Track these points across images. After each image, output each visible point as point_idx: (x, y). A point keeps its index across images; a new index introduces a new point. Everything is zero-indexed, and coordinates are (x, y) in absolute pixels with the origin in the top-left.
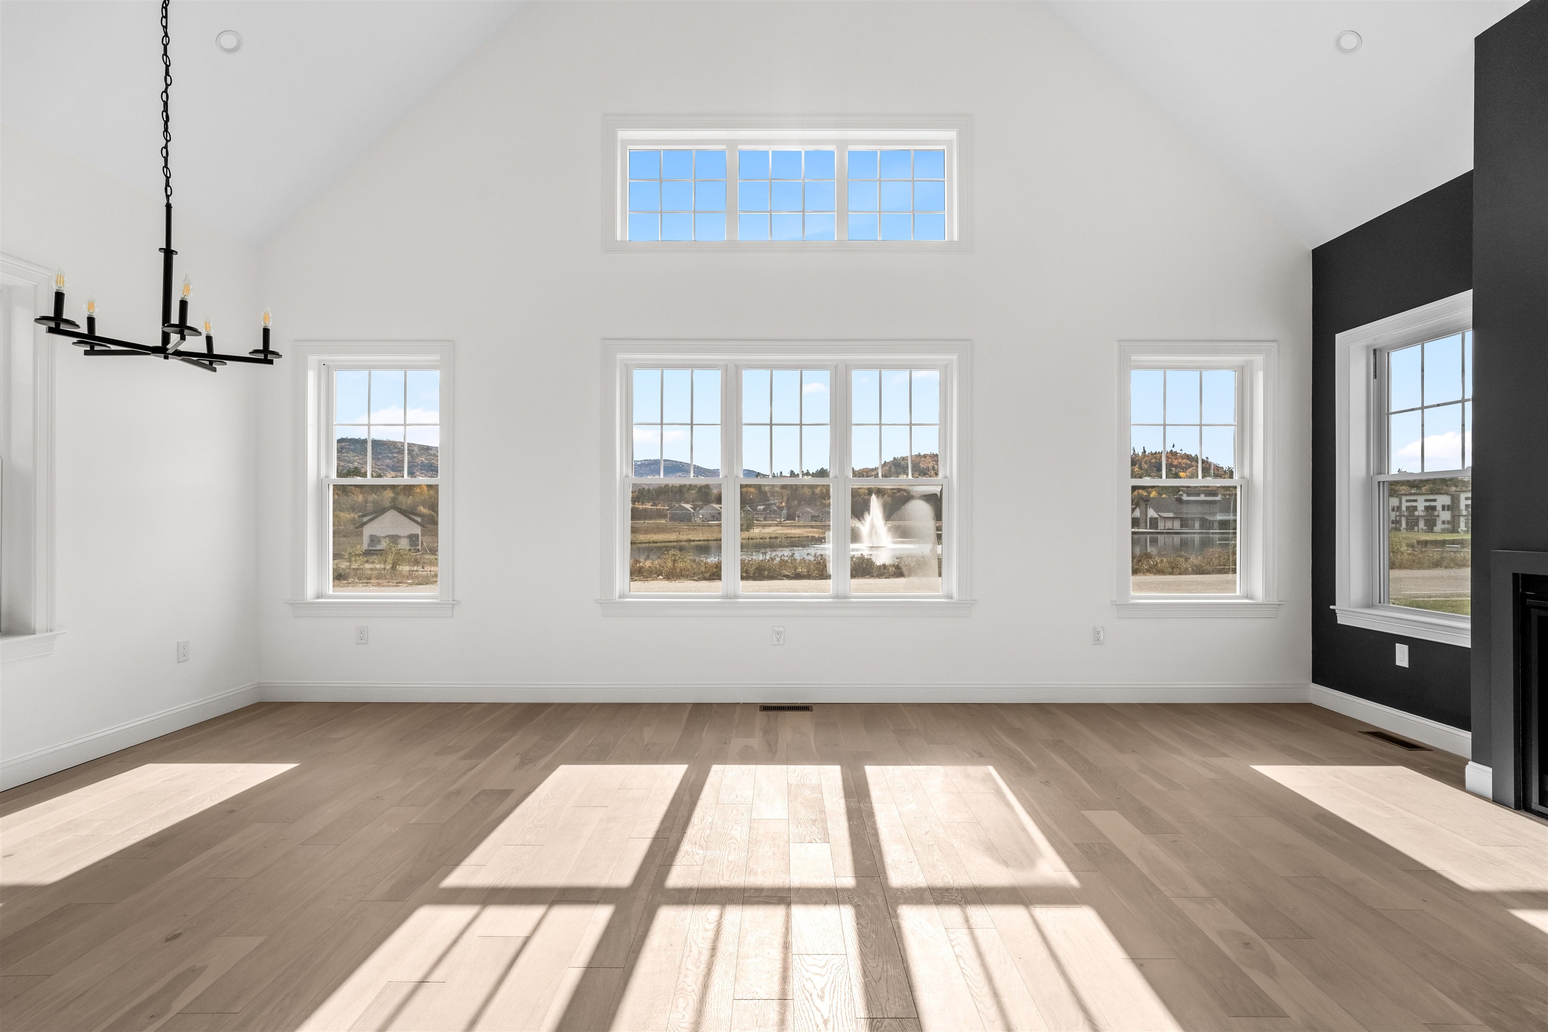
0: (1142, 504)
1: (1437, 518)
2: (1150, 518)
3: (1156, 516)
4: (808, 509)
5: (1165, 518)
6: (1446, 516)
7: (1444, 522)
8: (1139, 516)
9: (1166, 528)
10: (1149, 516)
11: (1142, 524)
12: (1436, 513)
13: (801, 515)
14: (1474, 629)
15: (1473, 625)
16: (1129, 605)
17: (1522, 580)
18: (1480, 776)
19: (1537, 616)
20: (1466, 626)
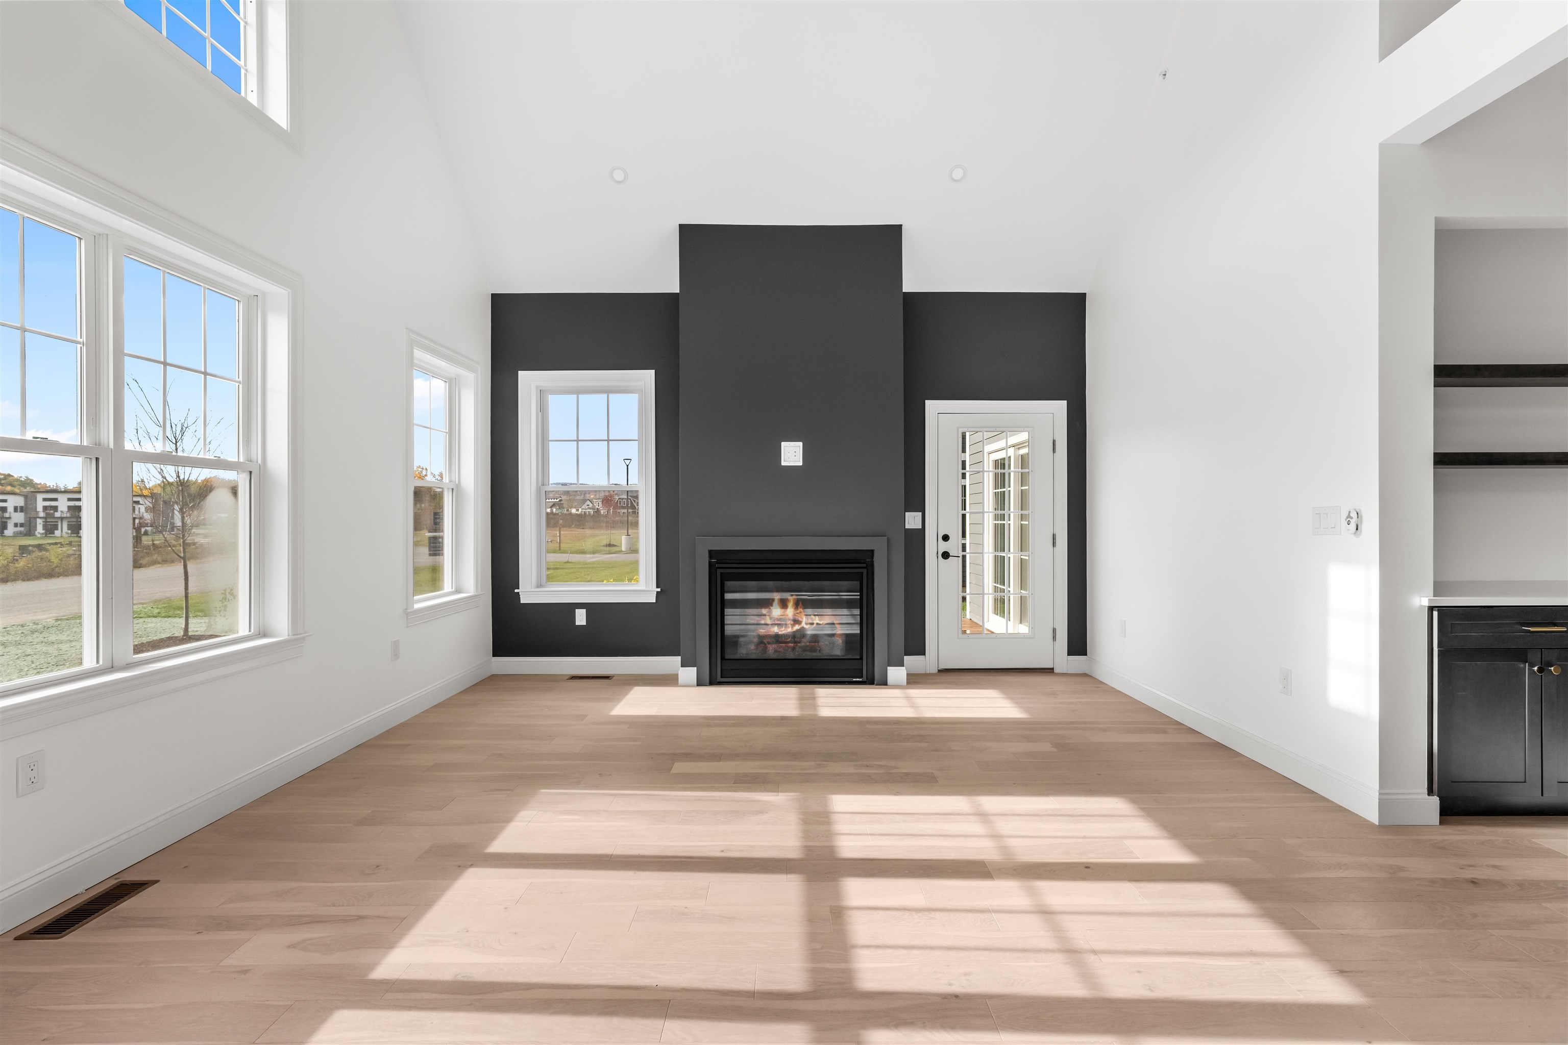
1: (9, 521)
6: (20, 517)
7: (16, 525)
12: (7, 515)
14: (659, 590)
15: (657, 587)
16: (414, 611)
17: (712, 553)
18: (689, 674)
19: (721, 573)
20: (650, 589)
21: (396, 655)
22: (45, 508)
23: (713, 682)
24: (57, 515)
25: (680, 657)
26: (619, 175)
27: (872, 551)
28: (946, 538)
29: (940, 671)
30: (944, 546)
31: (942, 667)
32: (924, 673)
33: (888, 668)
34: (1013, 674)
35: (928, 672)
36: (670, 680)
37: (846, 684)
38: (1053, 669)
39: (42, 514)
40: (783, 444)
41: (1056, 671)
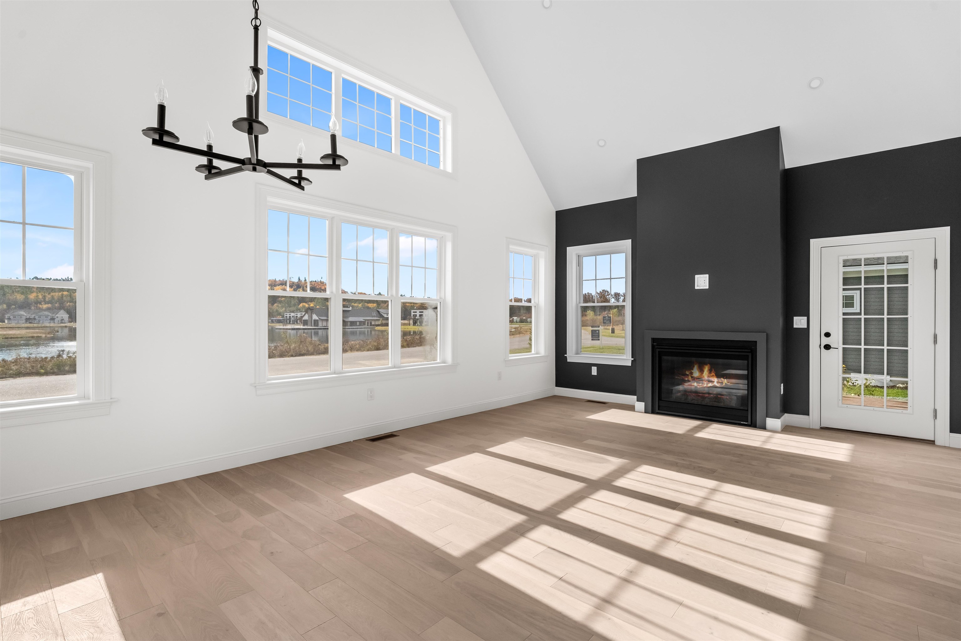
0: (309, 311)
2: (314, 320)
3: (317, 318)
4: (22, 313)
5: (322, 320)
8: (307, 319)
9: (323, 326)
10: (313, 319)
11: (309, 323)
13: (11, 317)
14: (633, 359)
15: (632, 358)
16: (509, 360)
17: (654, 340)
18: (640, 406)
19: (659, 351)
20: (628, 358)
21: (500, 378)
22: (413, 315)
23: (653, 412)
24: (417, 318)
25: (636, 396)
26: (601, 143)
27: (756, 342)
28: (828, 335)
29: (823, 428)
30: (825, 341)
31: (823, 425)
32: (808, 428)
33: (767, 418)
34: (888, 439)
35: (811, 427)
36: (631, 408)
37: (737, 425)
38: (934, 441)
39: (413, 318)
40: (696, 276)
41: (937, 443)
